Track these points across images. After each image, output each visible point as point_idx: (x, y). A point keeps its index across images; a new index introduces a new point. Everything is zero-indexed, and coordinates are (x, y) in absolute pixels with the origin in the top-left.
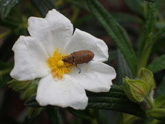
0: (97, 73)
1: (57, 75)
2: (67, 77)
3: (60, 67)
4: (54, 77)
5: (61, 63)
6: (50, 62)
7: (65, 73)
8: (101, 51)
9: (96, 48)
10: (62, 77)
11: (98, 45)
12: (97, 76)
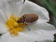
0: (42, 30)
1: (14, 32)
2: (21, 34)
3: (15, 27)
4: (11, 34)
5: (16, 24)
6: (7, 24)
7: (20, 31)
8: (44, 15)
9: (40, 13)
10: (17, 34)
11: (42, 11)
12: (43, 32)
